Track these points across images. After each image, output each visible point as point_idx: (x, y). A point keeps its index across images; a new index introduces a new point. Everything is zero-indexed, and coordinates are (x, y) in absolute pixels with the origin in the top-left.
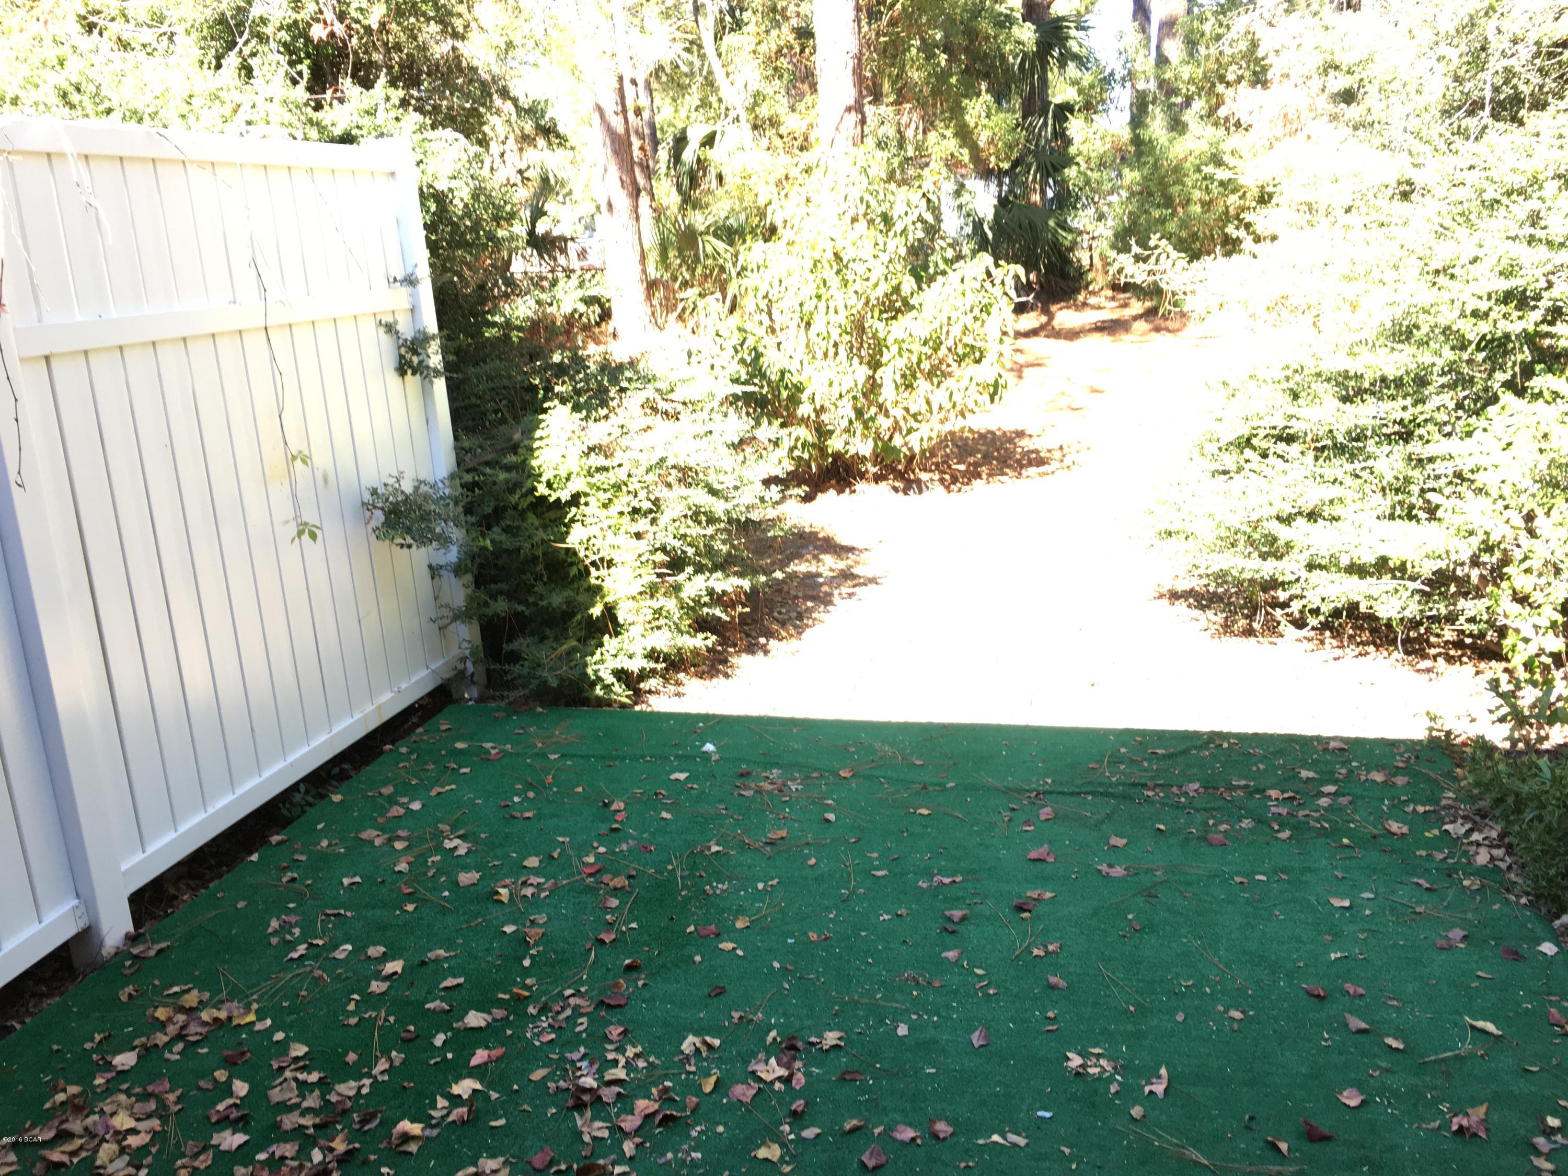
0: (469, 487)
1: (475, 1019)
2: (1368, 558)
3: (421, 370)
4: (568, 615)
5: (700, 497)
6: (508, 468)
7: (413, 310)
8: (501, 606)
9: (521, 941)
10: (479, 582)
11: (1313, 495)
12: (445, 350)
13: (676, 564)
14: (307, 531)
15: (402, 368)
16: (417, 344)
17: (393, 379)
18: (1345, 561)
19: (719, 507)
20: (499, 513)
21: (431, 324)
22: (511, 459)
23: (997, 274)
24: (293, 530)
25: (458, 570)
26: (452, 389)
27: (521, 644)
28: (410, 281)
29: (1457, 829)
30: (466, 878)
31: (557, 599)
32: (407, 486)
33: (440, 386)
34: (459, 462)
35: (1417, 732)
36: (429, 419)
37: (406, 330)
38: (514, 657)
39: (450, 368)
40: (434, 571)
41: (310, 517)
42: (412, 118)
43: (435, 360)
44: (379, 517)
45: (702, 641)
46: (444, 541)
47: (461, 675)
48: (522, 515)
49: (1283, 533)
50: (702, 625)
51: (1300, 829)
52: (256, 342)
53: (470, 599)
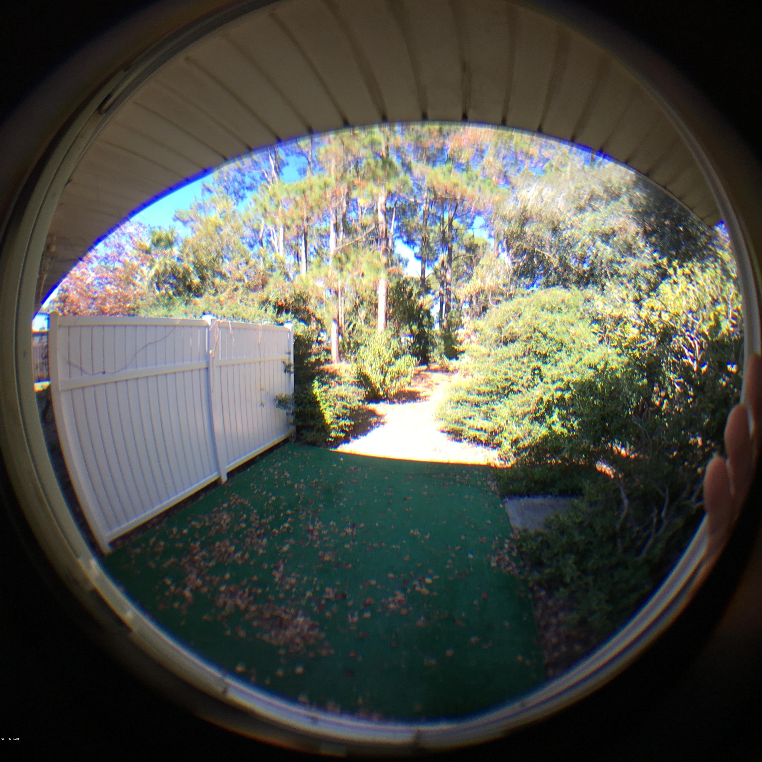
0: (296, 397)
1: (289, 512)
2: (479, 427)
3: (289, 372)
4: (314, 426)
5: (345, 403)
6: (304, 394)
7: (289, 359)
8: (300, 423)
9: (299, 497)
10: (296, 417)
11: (471, 414)
12: (294, 368)
13: (338, 417)
14: (262, 404)
15: (285, 371)
16: (289, 366)
17: (283, 373)
18: (475, 428)
19: (349, 406)
20: (302, 403)
21: (292, 361)
22: (305, 392)
23: (412, 359)
24: (260, 404)
25: (292, 414)
26: (295, 375)
27: (304, 432)
28: (289, 353)
29: (489, 482)
30: (289, 482)
31: (312, 423)
32: (283, 396)
33: (292, 375)
34: (295, 391)
35: (485, 463)
36: (289, 382)
37: (287, 363)
38: (302, 435)
39: (295, 372)
40: (287, 414)
41: (264, 401)
42: (296, 320)
43: (292, 369)
44: (277, 402)
45: (342, 435)
46: (290, 408)
47: (291, 436)
48: (307, 404)
49: (465, 421)
50: (343, 431)
51: (461, 483)
52: (258, 364)
53: (294, 421)
